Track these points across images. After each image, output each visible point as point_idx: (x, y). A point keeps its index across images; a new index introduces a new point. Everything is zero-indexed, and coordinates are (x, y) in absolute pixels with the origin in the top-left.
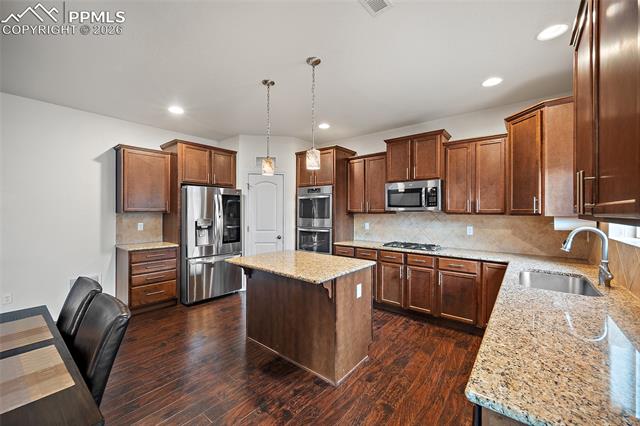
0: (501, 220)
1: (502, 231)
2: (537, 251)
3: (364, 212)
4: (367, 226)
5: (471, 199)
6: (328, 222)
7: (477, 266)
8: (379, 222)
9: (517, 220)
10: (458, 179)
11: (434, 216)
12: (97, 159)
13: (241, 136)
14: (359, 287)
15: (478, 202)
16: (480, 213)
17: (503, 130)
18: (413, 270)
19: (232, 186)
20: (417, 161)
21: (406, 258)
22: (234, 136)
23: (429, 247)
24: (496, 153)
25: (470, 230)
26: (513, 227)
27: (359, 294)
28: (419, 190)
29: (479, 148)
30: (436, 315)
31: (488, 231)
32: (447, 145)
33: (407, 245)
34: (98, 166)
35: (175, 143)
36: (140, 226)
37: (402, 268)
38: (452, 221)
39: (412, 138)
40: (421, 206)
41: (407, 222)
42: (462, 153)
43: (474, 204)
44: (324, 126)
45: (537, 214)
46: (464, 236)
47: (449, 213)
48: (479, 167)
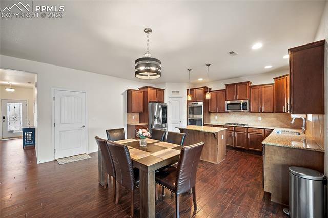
0: (272, 115)
1: (273, 119)
2: (286, 125)
3: (216, 112)
4: (216, 117)
5: (260, 107)
6: (202, 116)
7: (263, 131)
8: (221, 116)
9: (278, 115)
10: (255, 99)
11: (245, 113)
12: (122, 94)
13: (166, 83)
14: (223, 136)
15: (263, 108)
16: (264, 112)
17: (273, 82)
18: (238, 133)
19: (162, 102)
20: (238, 93)
21: (235, 129)
22: (164, 83)
23: (243, 125)
24: (270, 90)
25: (260, 118)
26: (277, 117)
27: (223, 138)
28: (240, 104)
29: (263, 88)
30: (247, 149)
31: (267, 119)
32: (251, 87)
33: (234, 124)
34: (122, 96)
35: (147, 87)
36: (133, 117)
37: (233, 132)
38: (253, 115)
39: (237, 84)
40: (240, 109)
41: (234, 116)
42: (257, 90)
43: (261, 109)
44: (201, 80)
45: (285, 112)
46: (257, 121)
47: (252, 112)
48: (263, 95)
